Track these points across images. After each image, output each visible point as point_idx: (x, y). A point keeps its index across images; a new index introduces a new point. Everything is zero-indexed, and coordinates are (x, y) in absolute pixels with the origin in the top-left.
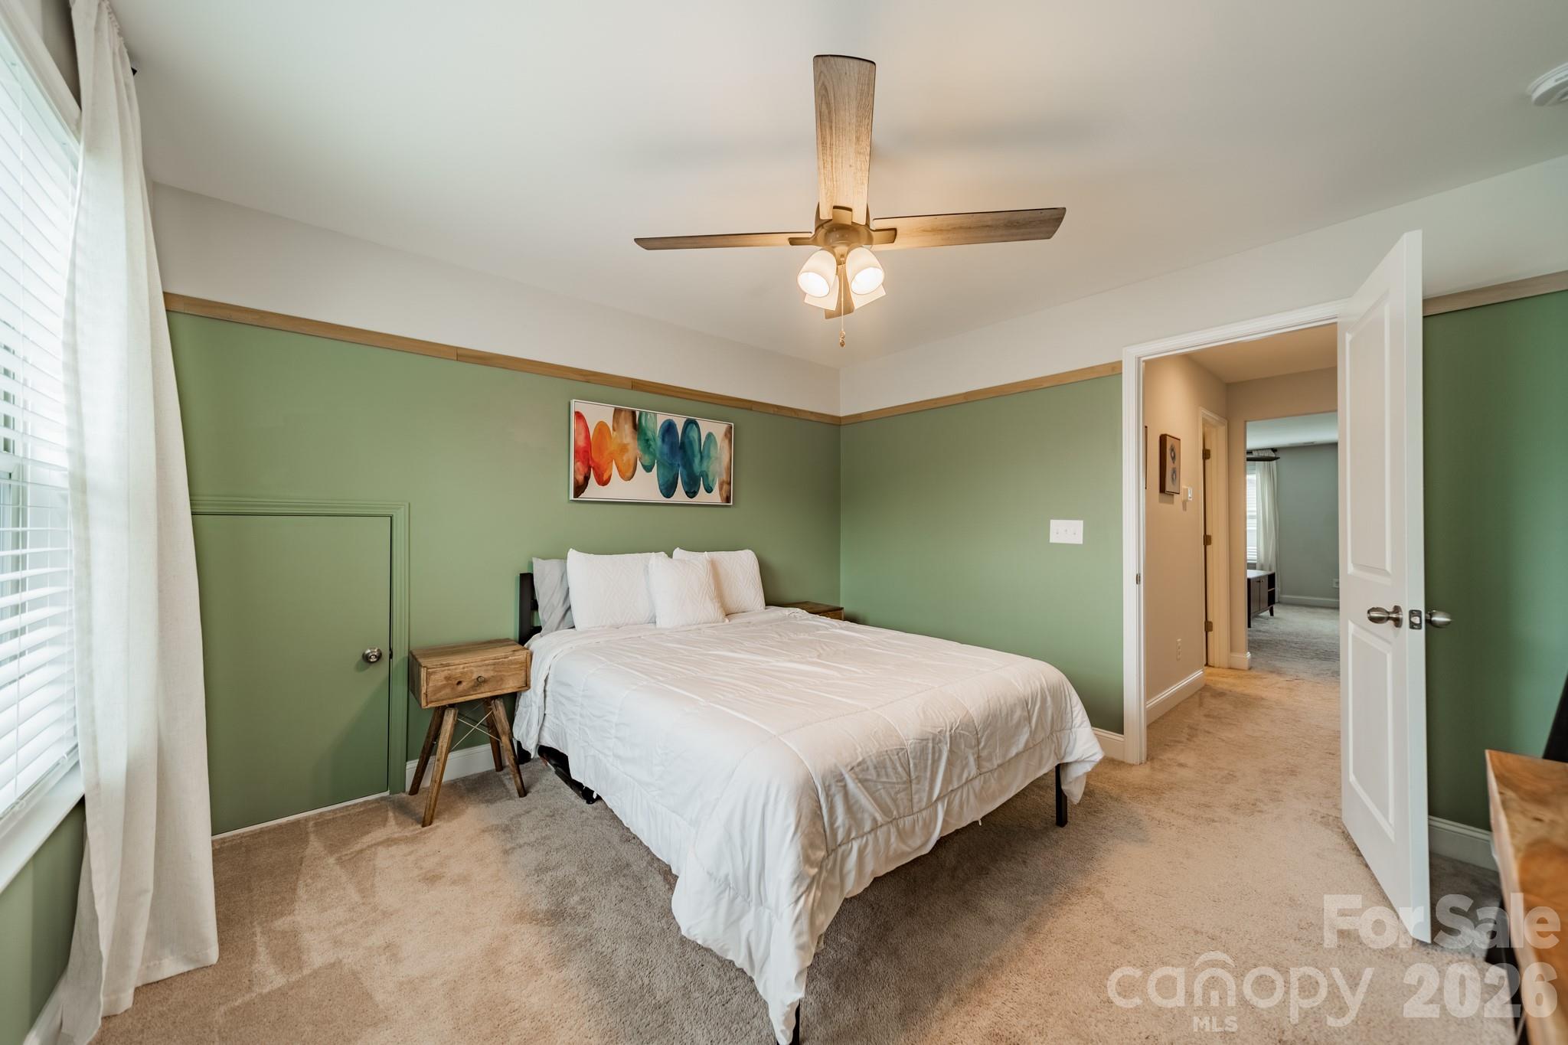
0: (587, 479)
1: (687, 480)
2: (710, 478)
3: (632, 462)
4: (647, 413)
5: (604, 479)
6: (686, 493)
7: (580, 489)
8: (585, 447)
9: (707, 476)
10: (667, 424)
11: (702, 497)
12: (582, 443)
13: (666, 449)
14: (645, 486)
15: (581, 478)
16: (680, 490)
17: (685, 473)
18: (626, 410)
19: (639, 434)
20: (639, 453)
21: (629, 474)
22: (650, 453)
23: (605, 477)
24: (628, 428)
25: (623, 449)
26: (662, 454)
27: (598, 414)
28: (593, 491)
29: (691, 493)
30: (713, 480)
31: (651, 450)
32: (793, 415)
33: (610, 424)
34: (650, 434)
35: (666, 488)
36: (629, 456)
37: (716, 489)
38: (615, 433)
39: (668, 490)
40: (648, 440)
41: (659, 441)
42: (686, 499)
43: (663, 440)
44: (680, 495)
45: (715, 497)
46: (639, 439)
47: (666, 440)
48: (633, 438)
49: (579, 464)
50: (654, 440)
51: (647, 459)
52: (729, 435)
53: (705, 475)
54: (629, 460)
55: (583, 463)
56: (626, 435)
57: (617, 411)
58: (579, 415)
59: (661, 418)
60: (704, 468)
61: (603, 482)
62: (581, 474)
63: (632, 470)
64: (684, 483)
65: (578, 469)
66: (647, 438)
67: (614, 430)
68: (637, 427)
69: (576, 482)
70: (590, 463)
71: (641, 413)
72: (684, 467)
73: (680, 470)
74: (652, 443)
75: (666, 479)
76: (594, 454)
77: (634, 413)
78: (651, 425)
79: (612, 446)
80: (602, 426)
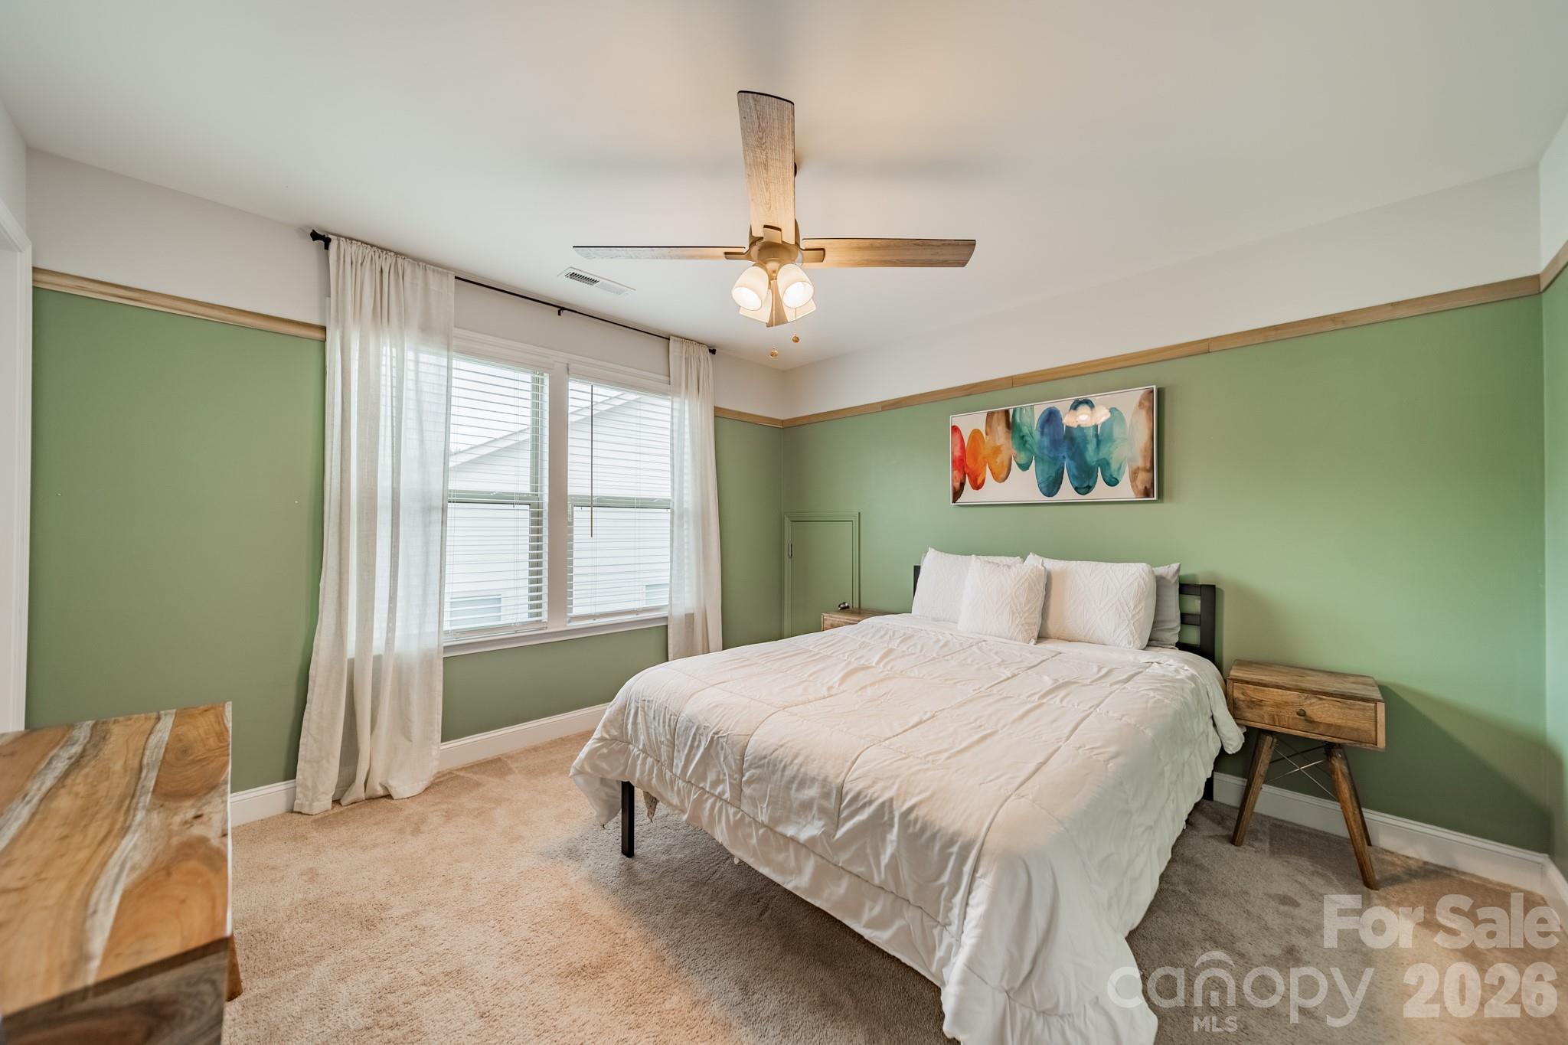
0: (962, 485)
1: (1076, 474)
2: (1114, 466)
3: (1006, 463)
4: (1021, 409)
5: (978, 484)
6: (1076, 489)
7: (957, 494)
8: (960, 456)
9: (1108, 464)
10: (1047, 412)
11: (1101, 490)
12: (958, 453)
13: (1046, 441)
14: (1023, 485)
15: (957, 485)
16: (1066, 484)
17: (1073, 465)
18: (998, 412)
19: (1013, 433)
20: (1014, 452)
21: (1003, 476)
22: (1026, 450)
23: (979, 481)
24: (1001, 429)
25: (997, 450)
26: (1041, 448)
27: (971, 423)
28: (969, 495)
29: (1084, 488)
30: (1119, 468)
31: (1027, 446)
32: (1330, 326)
33: (983, 430)
34: (1025, 430)
35: (1048, 486)
36: (1002, 458)
37: (1125, 480)
38: (988, 437)
39: (1051, 486)
40: (1023, 437)
41: (1037, 435)
42: (1075, 497)
43: (1042, 433)
44: (1067, 491)
45: (1125, 490)
46: (1013, 437)
47: (1046, 430)
48: (1007, 438)
49: (956, 472)
50: (1031, 434)
51: (1023, 457)
52: (1147, 404)
53: (1105, 464)
54: (1002, 463)
55: (959, 470)
56: (1000, 435)
57: (990, 415)
58: (955, 429)
59: (1039, 409)
60: (1102, 455)
61: (977, 486)
62: (957, 481)
63: (1006, 471)
64: (1072, 478)
65: (955, 477)
66: (1022, 434)
67: (987, 434)
68: (1011, 425)
69: (954, 488)
70: (965, 469)
71: (1015, 411)
72: (1072, 458)
73: (1066, 462)
74: (1028, 439)
75: (1046, 476)
76: (969, 462)
77: (1007, 412)
78: (1026, 420)
79: (985, 451)
80: (976, 434)
